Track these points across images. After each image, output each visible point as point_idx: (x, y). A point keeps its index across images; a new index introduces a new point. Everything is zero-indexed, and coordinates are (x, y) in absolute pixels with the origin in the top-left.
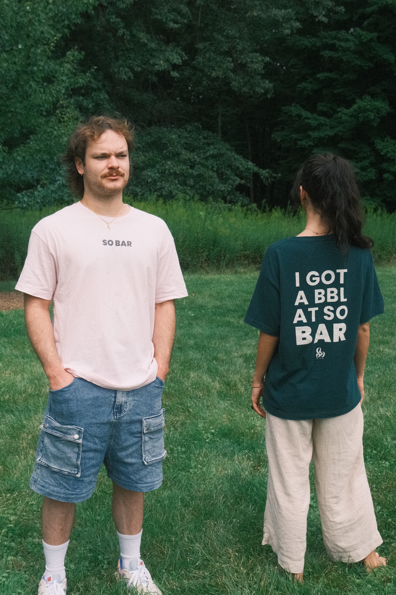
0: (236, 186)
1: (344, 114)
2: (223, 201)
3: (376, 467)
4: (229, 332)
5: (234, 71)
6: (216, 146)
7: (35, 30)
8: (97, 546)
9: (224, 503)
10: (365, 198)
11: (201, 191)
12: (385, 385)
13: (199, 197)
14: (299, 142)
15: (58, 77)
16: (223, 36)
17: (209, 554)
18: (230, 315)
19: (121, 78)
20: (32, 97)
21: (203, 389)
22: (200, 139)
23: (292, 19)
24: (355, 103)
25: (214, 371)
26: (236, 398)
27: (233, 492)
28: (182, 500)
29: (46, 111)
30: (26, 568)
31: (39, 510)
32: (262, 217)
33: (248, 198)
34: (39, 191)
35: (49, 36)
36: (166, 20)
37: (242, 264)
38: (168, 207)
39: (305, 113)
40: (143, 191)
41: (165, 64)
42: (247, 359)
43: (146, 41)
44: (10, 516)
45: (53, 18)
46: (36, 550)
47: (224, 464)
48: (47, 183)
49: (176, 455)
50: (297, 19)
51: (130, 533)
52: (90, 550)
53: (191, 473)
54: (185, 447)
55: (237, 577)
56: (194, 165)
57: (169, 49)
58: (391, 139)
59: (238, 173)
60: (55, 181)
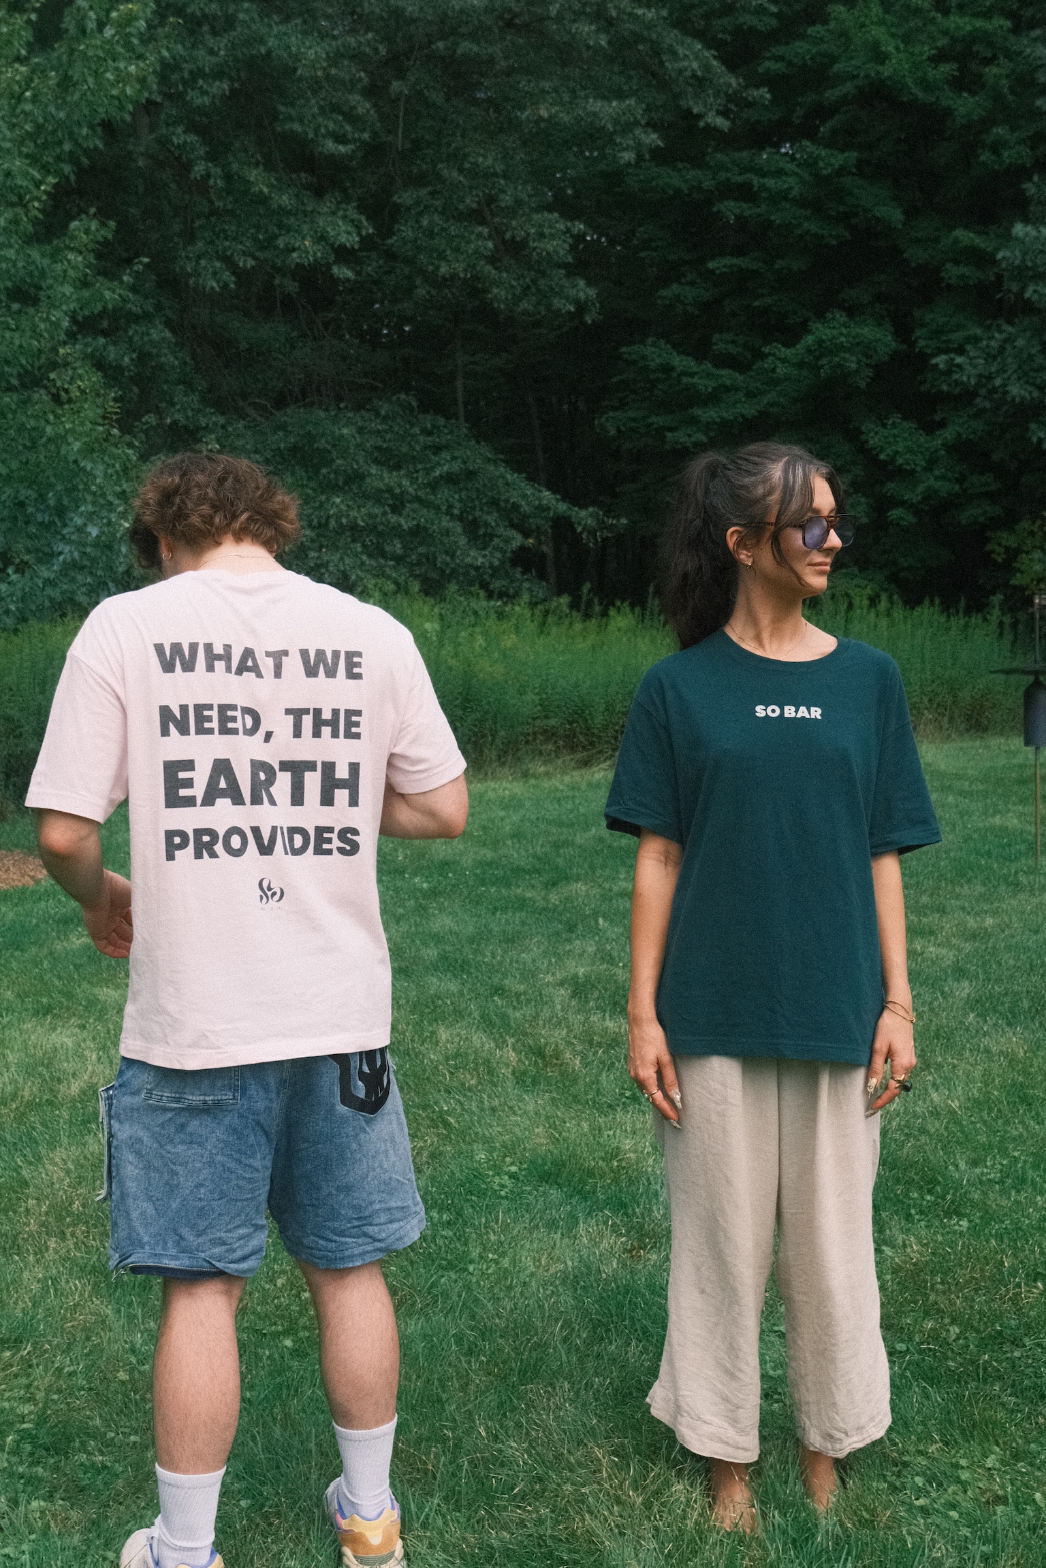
0: (513, 552)
1: (780, 359)
2: (482, 593)
3: (937, 1234)
4: (524, 923)
5: (493, 260)
6: (456, 454)
9: (565, 1341)
11: (424, 569)
13: (420, 586)
14: (669, 434)
15: (50, 287)
16: (461, 171)
17: (544, 1464)
18: (521, 882)
19: (204, 288)
21: (476, 1069)
22: (413, 437)
23: (637, 123)
24: (808, 331)
25: (498, 1022)
26: (564, 1086)
27: (585, 1313)
28: (459, 1339)
29: (20, 377)
32: (585, 629)
33: (544, 584)
34: (9, 583)
35: (25, 183)
36: (316, 135)
37: (541, 753)
39: (680, 362)
41: (316, 247)
42: (579, 988)
43: (265, 190)
44: (20, 1406)
45: (32, 136)
47: (553, 1247)
48: (32, 561)
50: (651, 125)
53: (472, 1274)
54: (448, 1210)
55: (621, 1516)
56: (402, 503)
57: (326, 209)
58: (904, 419)
59: (516, 521)
60: (51, 556)
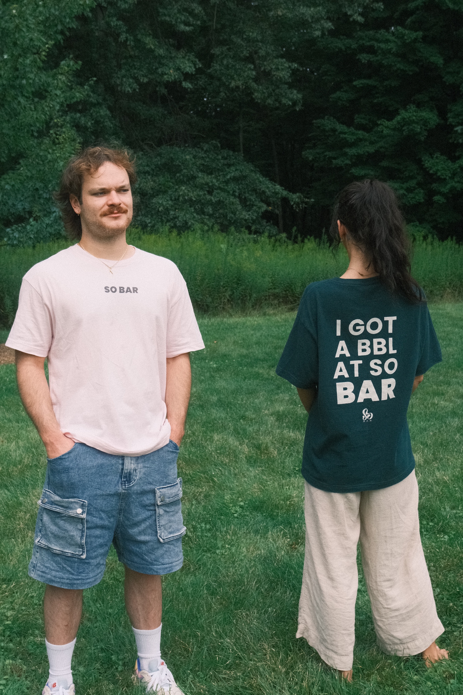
0: (262, 213)
1: (385, 126)
2: (247, 231)
3: (433, 542)
4: (257, 385)
5: (256, 80)
6: (238, 168)
7: (24, 37)
8: (110, 644)
9: (257, 589)
10: (412, 224)
11: (222, 220)
12: (441, 444)
13: (219, 227)
14: (334, 161)
15: (51, 91)
16: (242, 39)
17: (242, 650)
18: (258, 365)
19: (125, 91)
20: (21, 115)
21: (229, 455)
22: (218, 160)
23: (322, 18)
24: (399, 114)
25: (241, 432)
26: (268, 464)
27: (267, 576)
28: (208, 587)
29: (37, 132)
30: (27, 672)
31: (41, 603)
32: (293, 249)
33: (276, 227)
34: (31, 225)
35: (39, 44)
36: (176, 22)
37: (272, 305)
38: (183, 239)
39: (340, 127)
40: (153, 222)
41: (175, 73)
42: (280, 417)
43: (153, 47)
44: (7, 612)
45: (43, 22)
46: (38, 651)
47: (256, 543)
48: (42, 215)
49: (200, 534)
50: (329, 18)
51: (149, 627)
52: (102, 649)
53: (218, 555)
54: (210, 523)
55: (275, 678)
56: (213, 190)
57: (180, 56)
58: (441, 155)
59: (264, 199)
60: (49, 213)
